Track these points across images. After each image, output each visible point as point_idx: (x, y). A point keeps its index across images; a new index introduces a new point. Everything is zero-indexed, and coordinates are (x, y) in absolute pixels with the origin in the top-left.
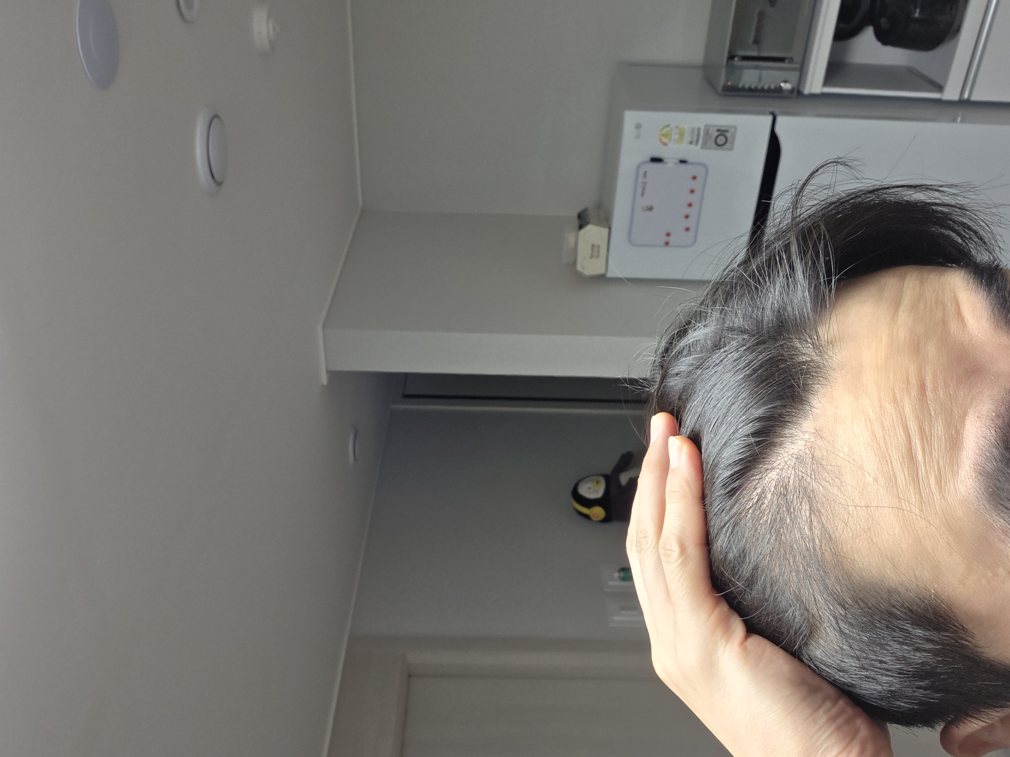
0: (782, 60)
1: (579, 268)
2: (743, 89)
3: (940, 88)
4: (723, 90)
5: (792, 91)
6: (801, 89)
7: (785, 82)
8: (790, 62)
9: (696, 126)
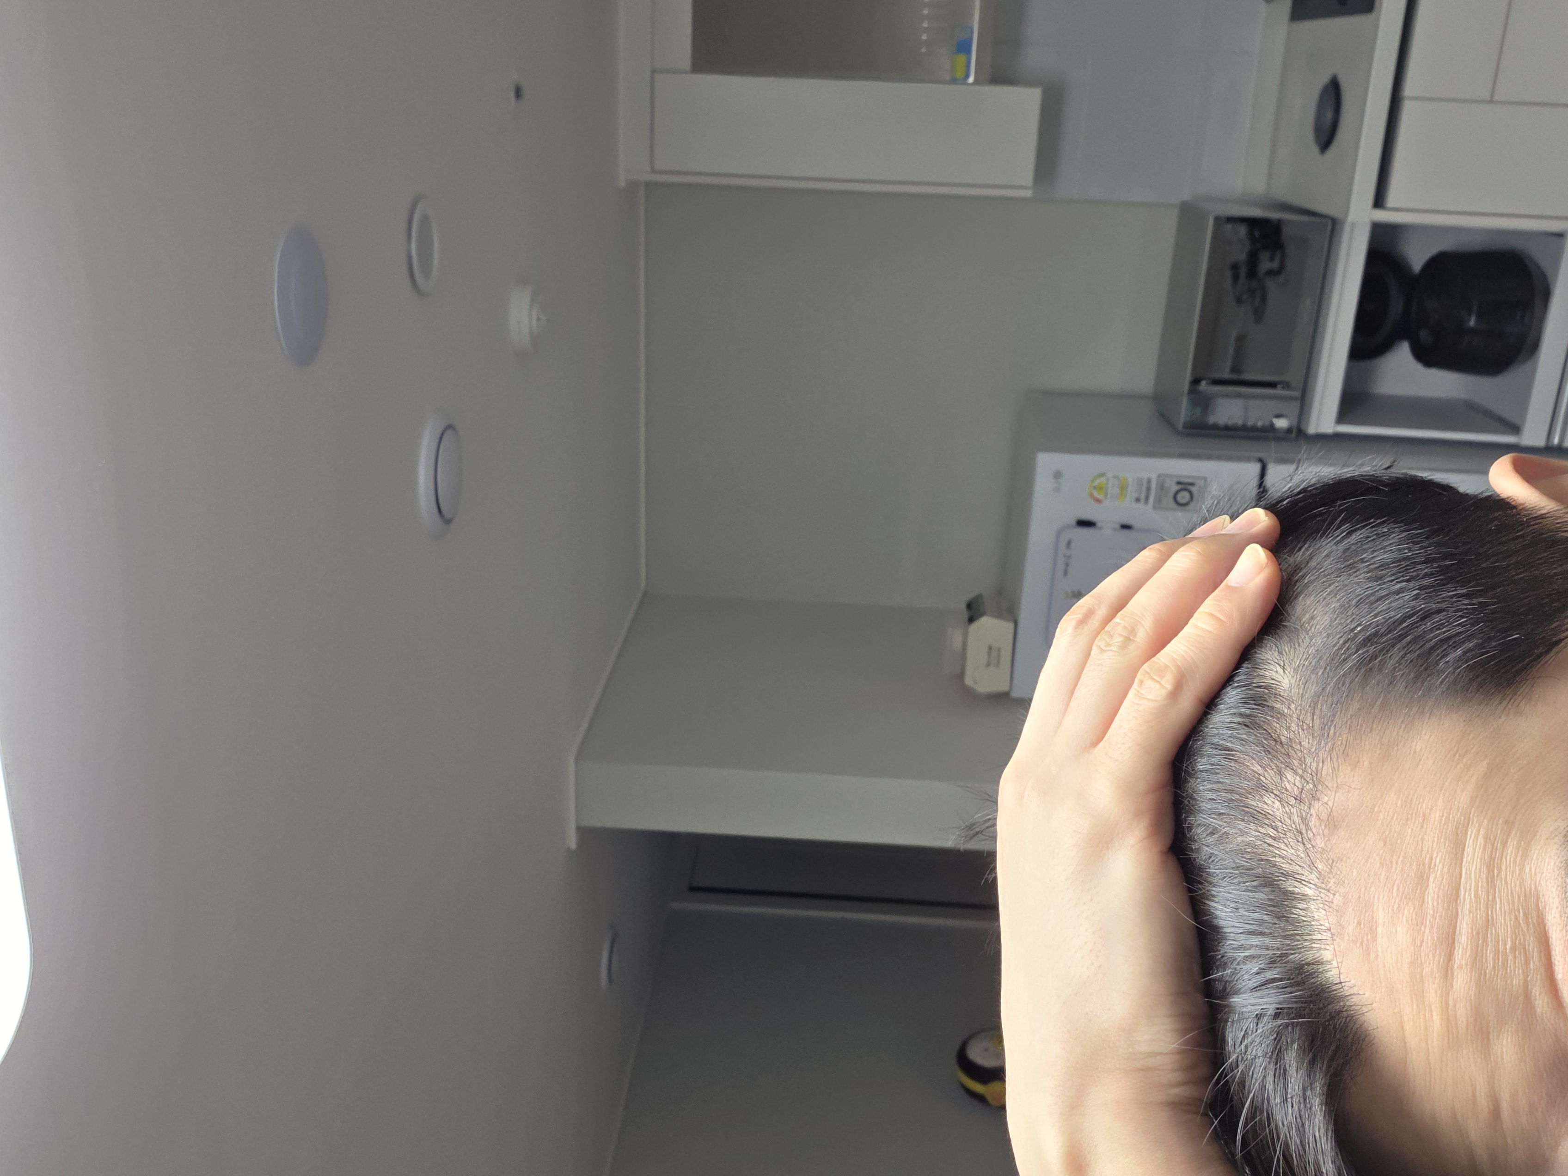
0: (1272, 385)
1: (968, 681)
2: (1215, 427)
3: (1516, 429)
4: (1184, 427)
5: (1289, 430)
6: (1303, 427)
7: (1278, 416)
8: (1283, 388)
9: (1146, 476)
